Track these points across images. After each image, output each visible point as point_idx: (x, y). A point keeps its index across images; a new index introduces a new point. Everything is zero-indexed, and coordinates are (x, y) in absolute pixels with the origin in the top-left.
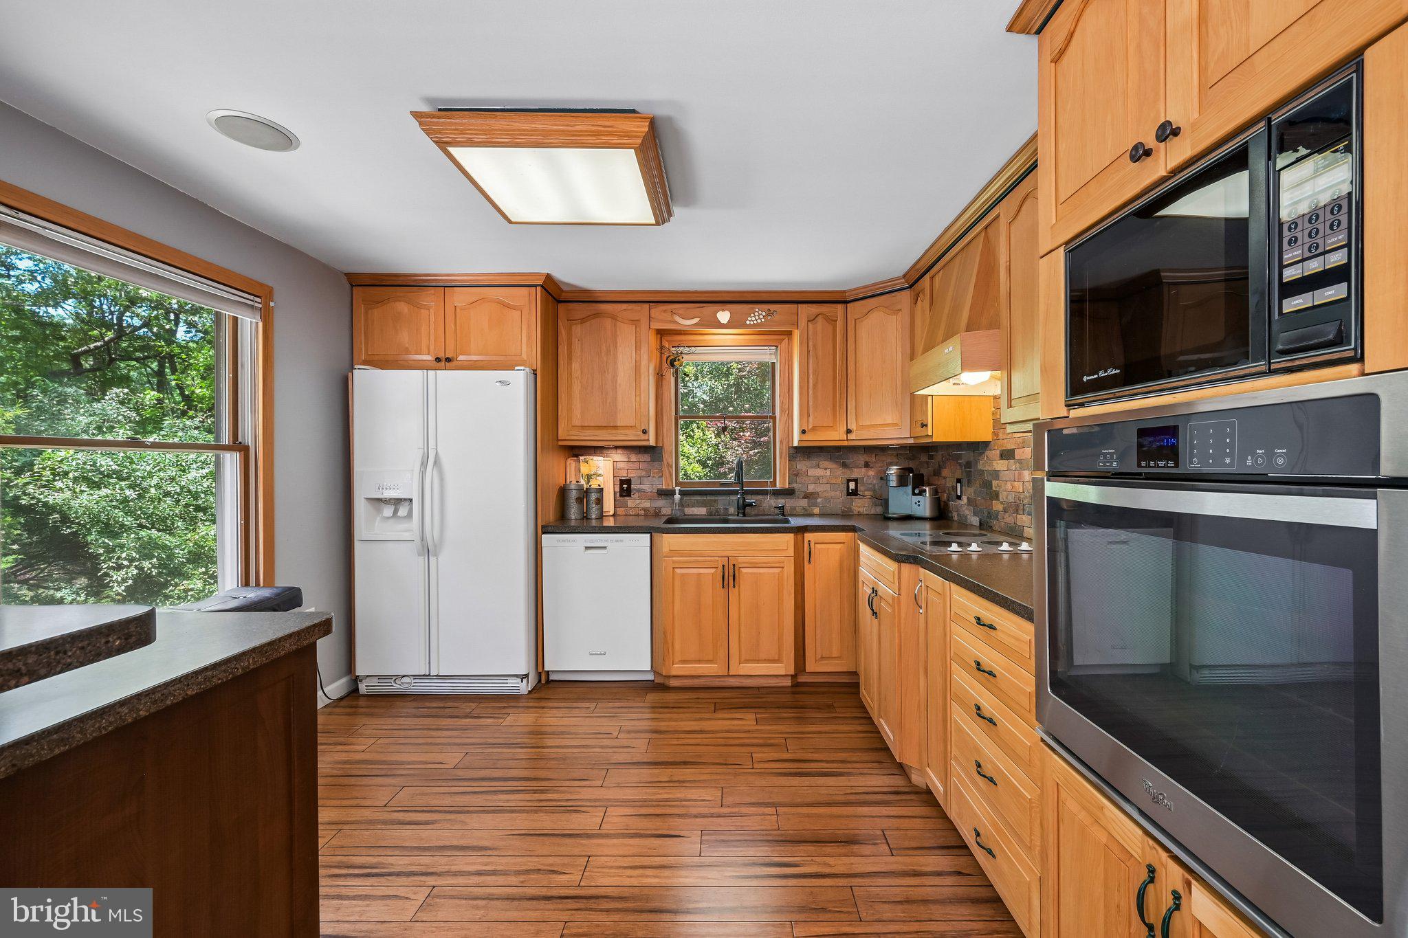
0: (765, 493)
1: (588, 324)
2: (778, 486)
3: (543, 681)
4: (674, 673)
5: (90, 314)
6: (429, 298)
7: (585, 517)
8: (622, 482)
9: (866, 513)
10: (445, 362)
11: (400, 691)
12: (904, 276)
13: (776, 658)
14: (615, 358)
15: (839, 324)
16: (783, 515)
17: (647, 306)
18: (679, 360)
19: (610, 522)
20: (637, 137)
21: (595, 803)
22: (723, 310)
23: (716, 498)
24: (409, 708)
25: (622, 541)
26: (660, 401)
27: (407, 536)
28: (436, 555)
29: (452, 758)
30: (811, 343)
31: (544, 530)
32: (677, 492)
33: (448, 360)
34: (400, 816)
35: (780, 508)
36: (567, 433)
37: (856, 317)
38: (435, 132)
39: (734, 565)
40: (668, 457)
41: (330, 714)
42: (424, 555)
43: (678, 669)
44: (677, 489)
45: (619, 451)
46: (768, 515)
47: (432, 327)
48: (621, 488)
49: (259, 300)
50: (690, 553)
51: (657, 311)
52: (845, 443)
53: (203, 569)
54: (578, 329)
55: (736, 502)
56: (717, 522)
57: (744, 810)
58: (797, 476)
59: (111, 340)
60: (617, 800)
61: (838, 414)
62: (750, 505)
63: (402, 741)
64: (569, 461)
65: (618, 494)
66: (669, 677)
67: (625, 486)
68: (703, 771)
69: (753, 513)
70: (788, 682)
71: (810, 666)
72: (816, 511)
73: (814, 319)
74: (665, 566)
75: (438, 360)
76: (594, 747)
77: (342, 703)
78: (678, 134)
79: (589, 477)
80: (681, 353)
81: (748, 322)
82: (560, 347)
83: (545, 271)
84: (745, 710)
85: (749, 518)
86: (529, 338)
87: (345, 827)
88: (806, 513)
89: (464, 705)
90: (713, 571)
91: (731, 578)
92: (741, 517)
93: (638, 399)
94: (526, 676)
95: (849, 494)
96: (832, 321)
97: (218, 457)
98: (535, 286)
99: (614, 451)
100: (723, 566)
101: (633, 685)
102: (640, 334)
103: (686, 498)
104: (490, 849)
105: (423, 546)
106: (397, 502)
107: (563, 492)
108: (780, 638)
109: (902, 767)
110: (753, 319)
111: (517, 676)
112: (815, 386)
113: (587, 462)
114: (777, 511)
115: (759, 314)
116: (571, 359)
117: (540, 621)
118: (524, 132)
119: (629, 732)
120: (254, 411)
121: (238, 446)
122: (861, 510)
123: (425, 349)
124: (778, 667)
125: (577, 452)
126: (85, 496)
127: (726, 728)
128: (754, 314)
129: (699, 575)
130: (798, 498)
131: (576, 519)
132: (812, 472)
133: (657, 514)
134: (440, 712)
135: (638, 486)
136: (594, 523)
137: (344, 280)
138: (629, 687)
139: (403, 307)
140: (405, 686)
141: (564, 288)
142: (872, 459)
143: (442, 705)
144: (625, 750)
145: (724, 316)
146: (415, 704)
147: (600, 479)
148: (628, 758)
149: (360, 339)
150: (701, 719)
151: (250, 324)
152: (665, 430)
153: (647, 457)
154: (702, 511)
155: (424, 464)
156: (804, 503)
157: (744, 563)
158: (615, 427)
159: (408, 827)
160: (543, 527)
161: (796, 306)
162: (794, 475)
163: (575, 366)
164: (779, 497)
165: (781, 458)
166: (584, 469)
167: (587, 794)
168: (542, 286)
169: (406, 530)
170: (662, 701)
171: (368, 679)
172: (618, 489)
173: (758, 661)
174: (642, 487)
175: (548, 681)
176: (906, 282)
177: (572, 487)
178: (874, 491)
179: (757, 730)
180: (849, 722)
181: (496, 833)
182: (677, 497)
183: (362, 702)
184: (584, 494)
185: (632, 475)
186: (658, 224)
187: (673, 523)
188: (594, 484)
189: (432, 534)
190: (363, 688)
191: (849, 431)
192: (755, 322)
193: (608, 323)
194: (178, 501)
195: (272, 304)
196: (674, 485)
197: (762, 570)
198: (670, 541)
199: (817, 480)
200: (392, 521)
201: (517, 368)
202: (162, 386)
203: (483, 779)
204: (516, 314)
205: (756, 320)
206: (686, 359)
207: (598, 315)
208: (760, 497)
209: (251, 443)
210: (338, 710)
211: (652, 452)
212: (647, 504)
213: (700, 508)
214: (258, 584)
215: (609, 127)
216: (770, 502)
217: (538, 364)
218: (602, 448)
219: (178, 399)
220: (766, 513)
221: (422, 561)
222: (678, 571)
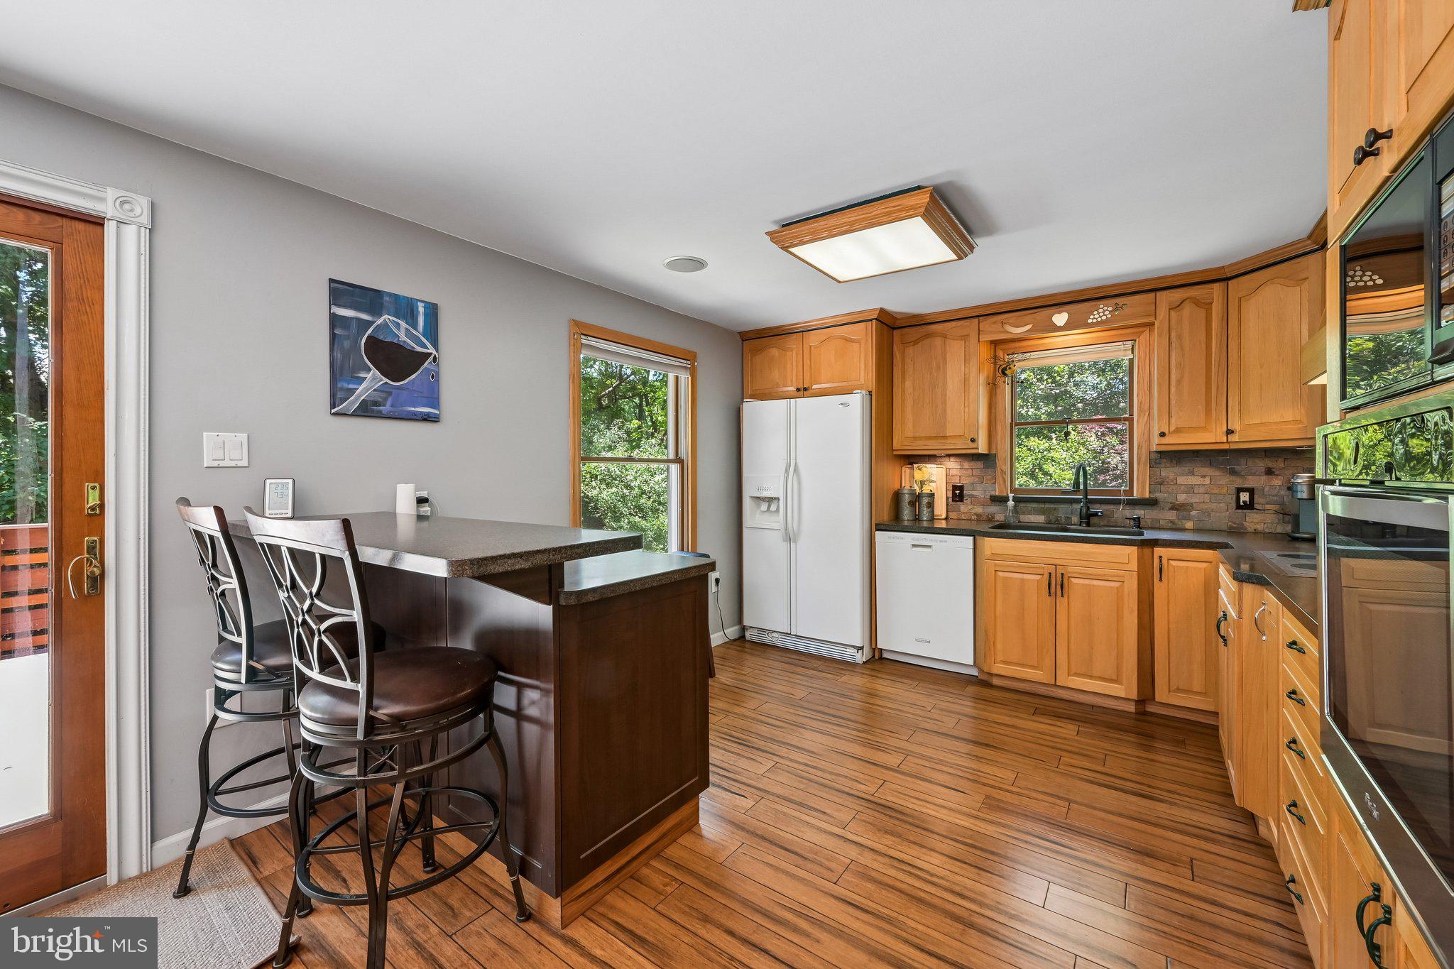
0: (1117, 502)
1: (919, 345)
2: (1136, 495)
3: (877, 657)
4: (995, 671)
5: (606, 370)
6: (792, 342)
7: (917, 518)
8: (955, 488)
9: (1267, 531)
10: (803, 391)
11: (771, 643)
12: (1309, 237)
13: (1115, 678)
14: (945, 373)
15: (1216, 309)
16: (1139, 527)
17: (977, 320)
18: (1010, 368)
19: (943, 525)
20: (920, 207)
21: (899, 750)
22: (1060, 312)
23: (1056, 506)
24: (776, 655)
25: (946, 542)
26: (993, 411)
27: (775, 526)
28: (795, 542)
29: (800, 693)
30: (1173, 335)
31: (879, 527)
32: (1011, 499)
33: (805, 389)
34: (763, 718)
35: (1134, 519)
36: (901, 442)
37: (1240, 295)
38: (780, 242)
39: (1062, 574)
40: (1002, 464)
41: (728, 648)
42: (786, 541)
43: (999, 668)
44: (1011, 496)
45: (952, 459)
46: (1121, 527)
47: (794, 364)
48: (954, 494)
49: (689, 362)
50: (1014, 558)
51: (987, 324)
52: (1226, 447)
53: (662, 546)
54: (910, 351)
55: (1079, 510)
56: (1056, 529)
57: (1034, 795)
58: (1161, 484)
59: (616, 386)
60: (918, 754)
61: (1214, 412)
62: (1096, 514)
63: (769, 674)
64: (904, 469)
65: (950, 500)
66: (991, 675)
67: (957, 492)
68: (1005, 756)
69: (1102, 524)
70: (1131, 708)
71: (1161, 694)
72: (1189, 525)
73: (1179, 305)
74: (987, 568)
75: (798, 390)
76: (908, 713)
77: (736, 643)
78: (961, 190)
79: (922, 483)
80: (1013, 361)
81: (1090, 321)
82: (895, 368)
83: (879, 307)
84: (1068, 721)
85: (1093, 529)
86: (866, 365)
87: (730, 714)
88: (1174, 527)
89: (814, 661)
90: (1038, 577)
91: (1059, 587)
92: (1084, 527)
93: (967, 410)
94: (861, 648)
95: (1239, 507)
96: (1207, 306)
97: (668, 466)
98: (871, 320)
99: (947, 459)
100: (1050, 574)
101: (955, 675)
102: (969, 347)
103: (1021, 505)
104: (815, 754)
105: (786, 534)
106: (770, 500)
107: (897, 496)
108: (1119, 657)
109: (1254, 819)
110: (1097, 316)
111: (853, 647)
112: (1179, 382)
113: (920, 469)
114: (1132, 523)
115: (1104, 311)
116: (904, 379)
117: (873, 603)
118: (836, 227)
119: (942, 710)
120: (686, 437)
121: (678, 460)
122: (1260, 527)
123: (789, 383)
124: (1116, 688)
125: (912, 461)
126: (605, 492)
127: (1041, 731)
128: (1097, 310)
129: (1023, 580)
130: (1163, 509)
131: (908, 520)
132: (1181, 480)
133: (990, 519)
134: (797, 662)
135: (971, 492)
136: (925, 524)
137: (738, 338)
138: (952, 677)
139: (775, 352)
140: (775, 639)
141: (898, 317)
142: (1278, 464)
143: (798, 658)
144: (936, 722)
145: (1060, 319)
146: (780, 653)
147: (933, 485)
148: (935, 728)
149: (748, 378)
150: (1017, 717)
151: (685, 378)
152: (999, 437)
153: (980, 464)
154: (1041, 519)
155: (787, 471)
156: (1172, 515)
157: (1075, 573)
158: (945, 437)
159: (766, 725)
160: (876, 525)
161: (1152, 295)
162: (1157, 483)
163: (908, 384)
164: (1137, 507)
165: (1138, 464)
166: (918, 475)
167: (893, 742)
168: (876, 319)
169: (776, 522)
170: (980, 694)
171: (751, 630)
172: (950, 495)
173: (1091, 677)
174: (975, 493)
175: (881, 658)
176: (1315, 242)
177: (906, 492)
178: (1282, 504)
179: (1077, 741)
180: (1199, 761)
181: (821, 746)
182: (1011, 503)
183: (747, 645)
184: (916, 499)
185: (965, 481)
186: (960, 258)
187: (1003, 529)
188: (926, 490)
189: (793, 526)
190: (747, 634)
191: (1229, 432)
192: (1099, 319)
193: (938, 341)
194: (649, 498)
195: (696, 364)
196: (1009, 492)
197: (1095, 583)
198: (992, 545)
199: (1190, 489)
200: (767, 513)
201: (854, 392)
202: (641, 417)
203: (818, 712)
204: (856, 346)
205: (1100, 317)
206: (1018, 367)
207: (929, 335)
208: (1111, 507)
209: (685, 458)
210: (732, 647)
211: (986, 460)
212: (979, 510)
213: (1037, 516)
214: (688, 550)
215: (897, 206)
216: (1123, 513)
217: (872, 385)
218: (935, 456)
219: (650, 423)
220: (1119, 524)
221: (785, 545)
222: (1000, 574)
